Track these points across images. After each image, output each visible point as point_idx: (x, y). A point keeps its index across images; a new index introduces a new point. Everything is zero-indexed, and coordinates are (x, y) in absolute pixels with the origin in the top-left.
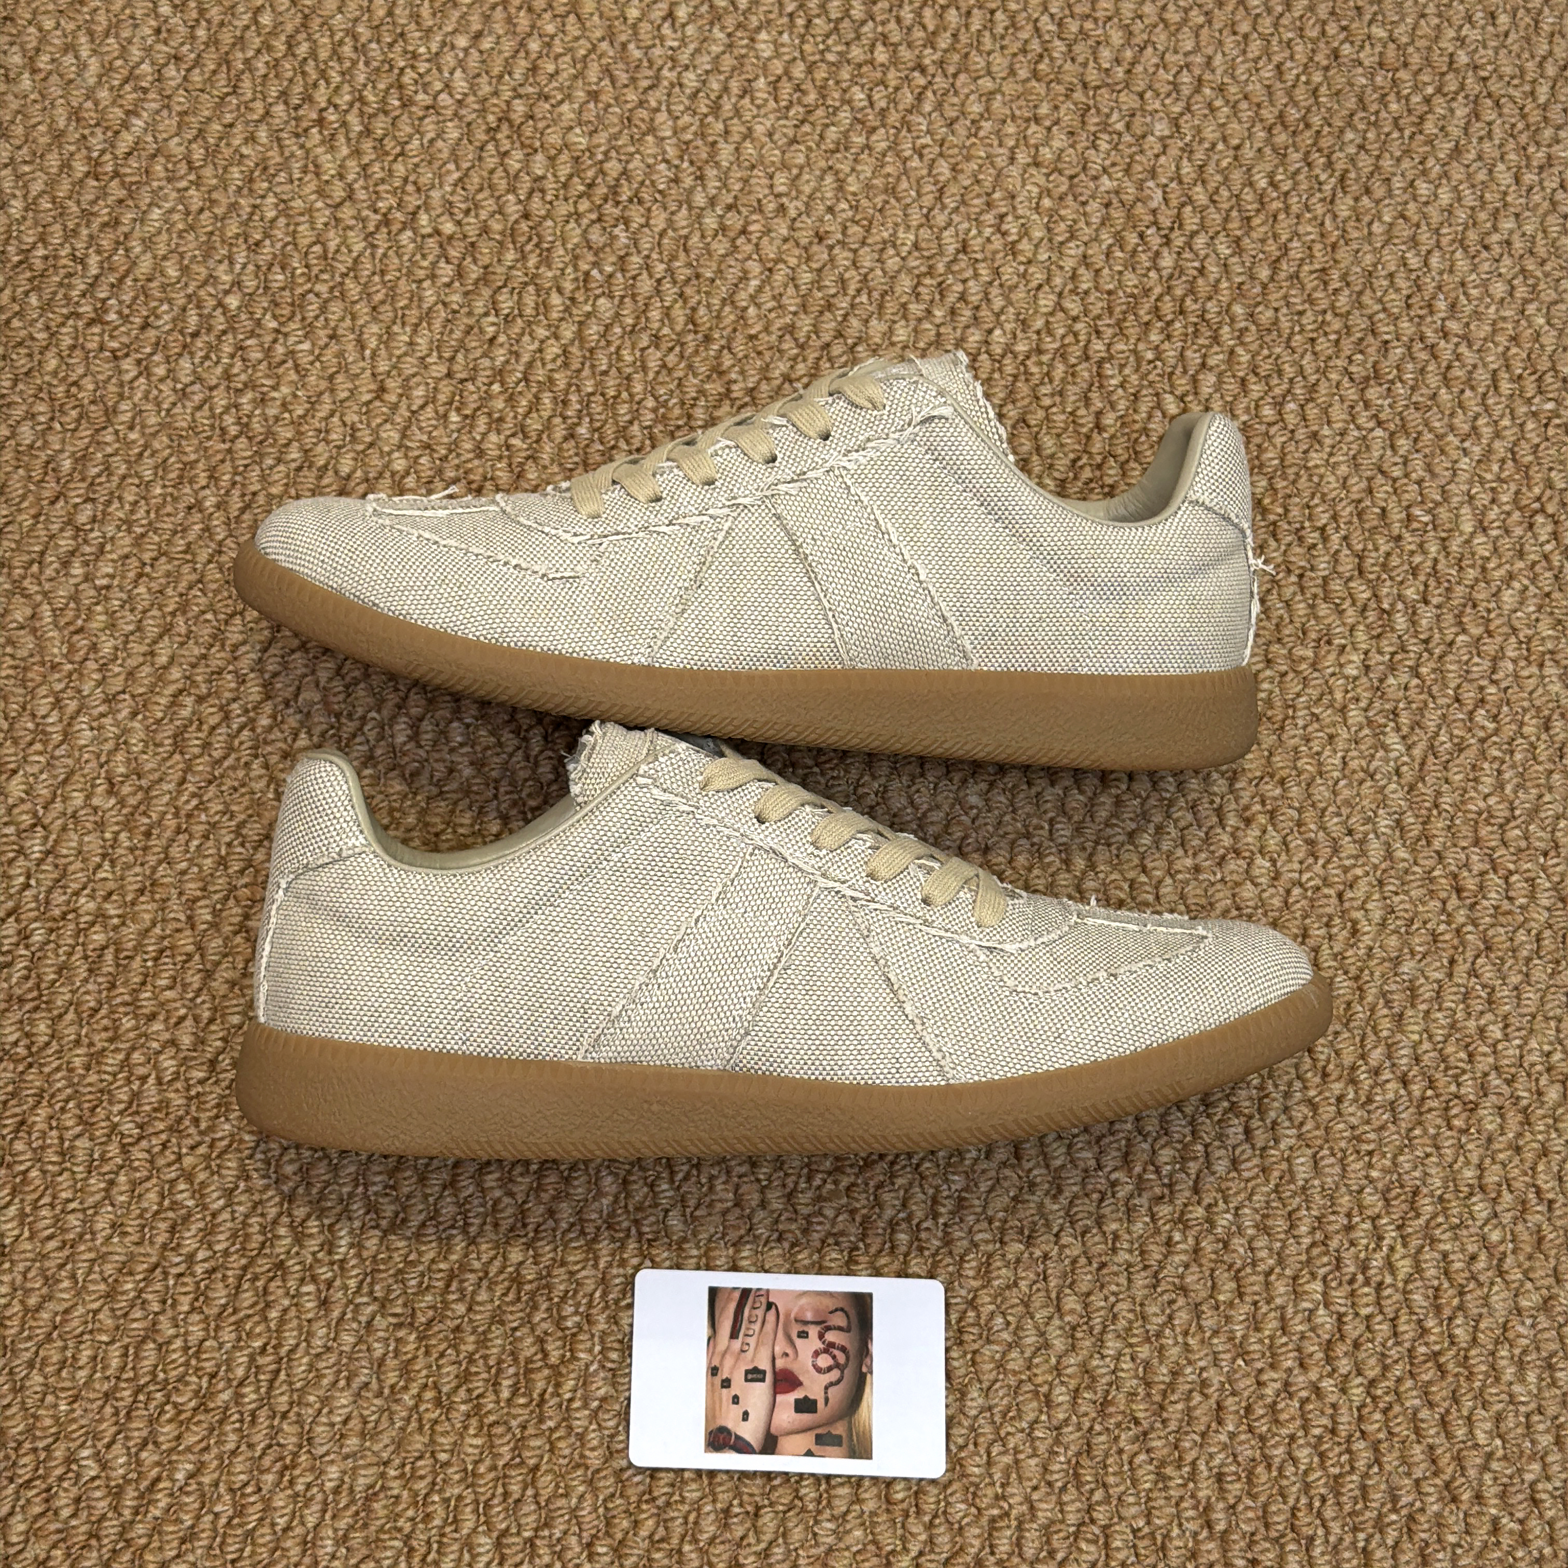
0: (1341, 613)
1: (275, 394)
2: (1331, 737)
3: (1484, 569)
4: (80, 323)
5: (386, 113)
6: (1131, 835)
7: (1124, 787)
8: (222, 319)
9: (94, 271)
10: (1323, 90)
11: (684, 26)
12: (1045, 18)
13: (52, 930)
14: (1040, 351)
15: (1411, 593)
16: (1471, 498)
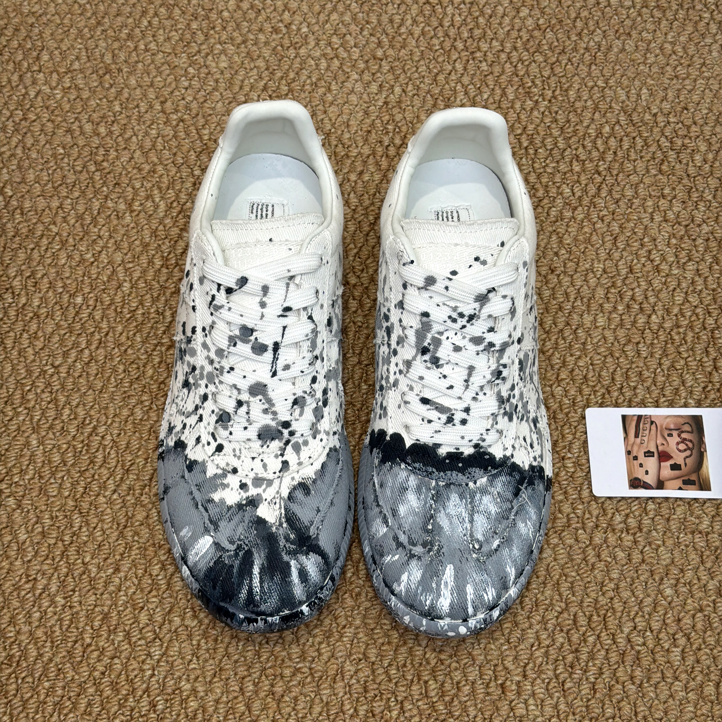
12: (663, 139)
13: (167, 700)
14: (678, 327)
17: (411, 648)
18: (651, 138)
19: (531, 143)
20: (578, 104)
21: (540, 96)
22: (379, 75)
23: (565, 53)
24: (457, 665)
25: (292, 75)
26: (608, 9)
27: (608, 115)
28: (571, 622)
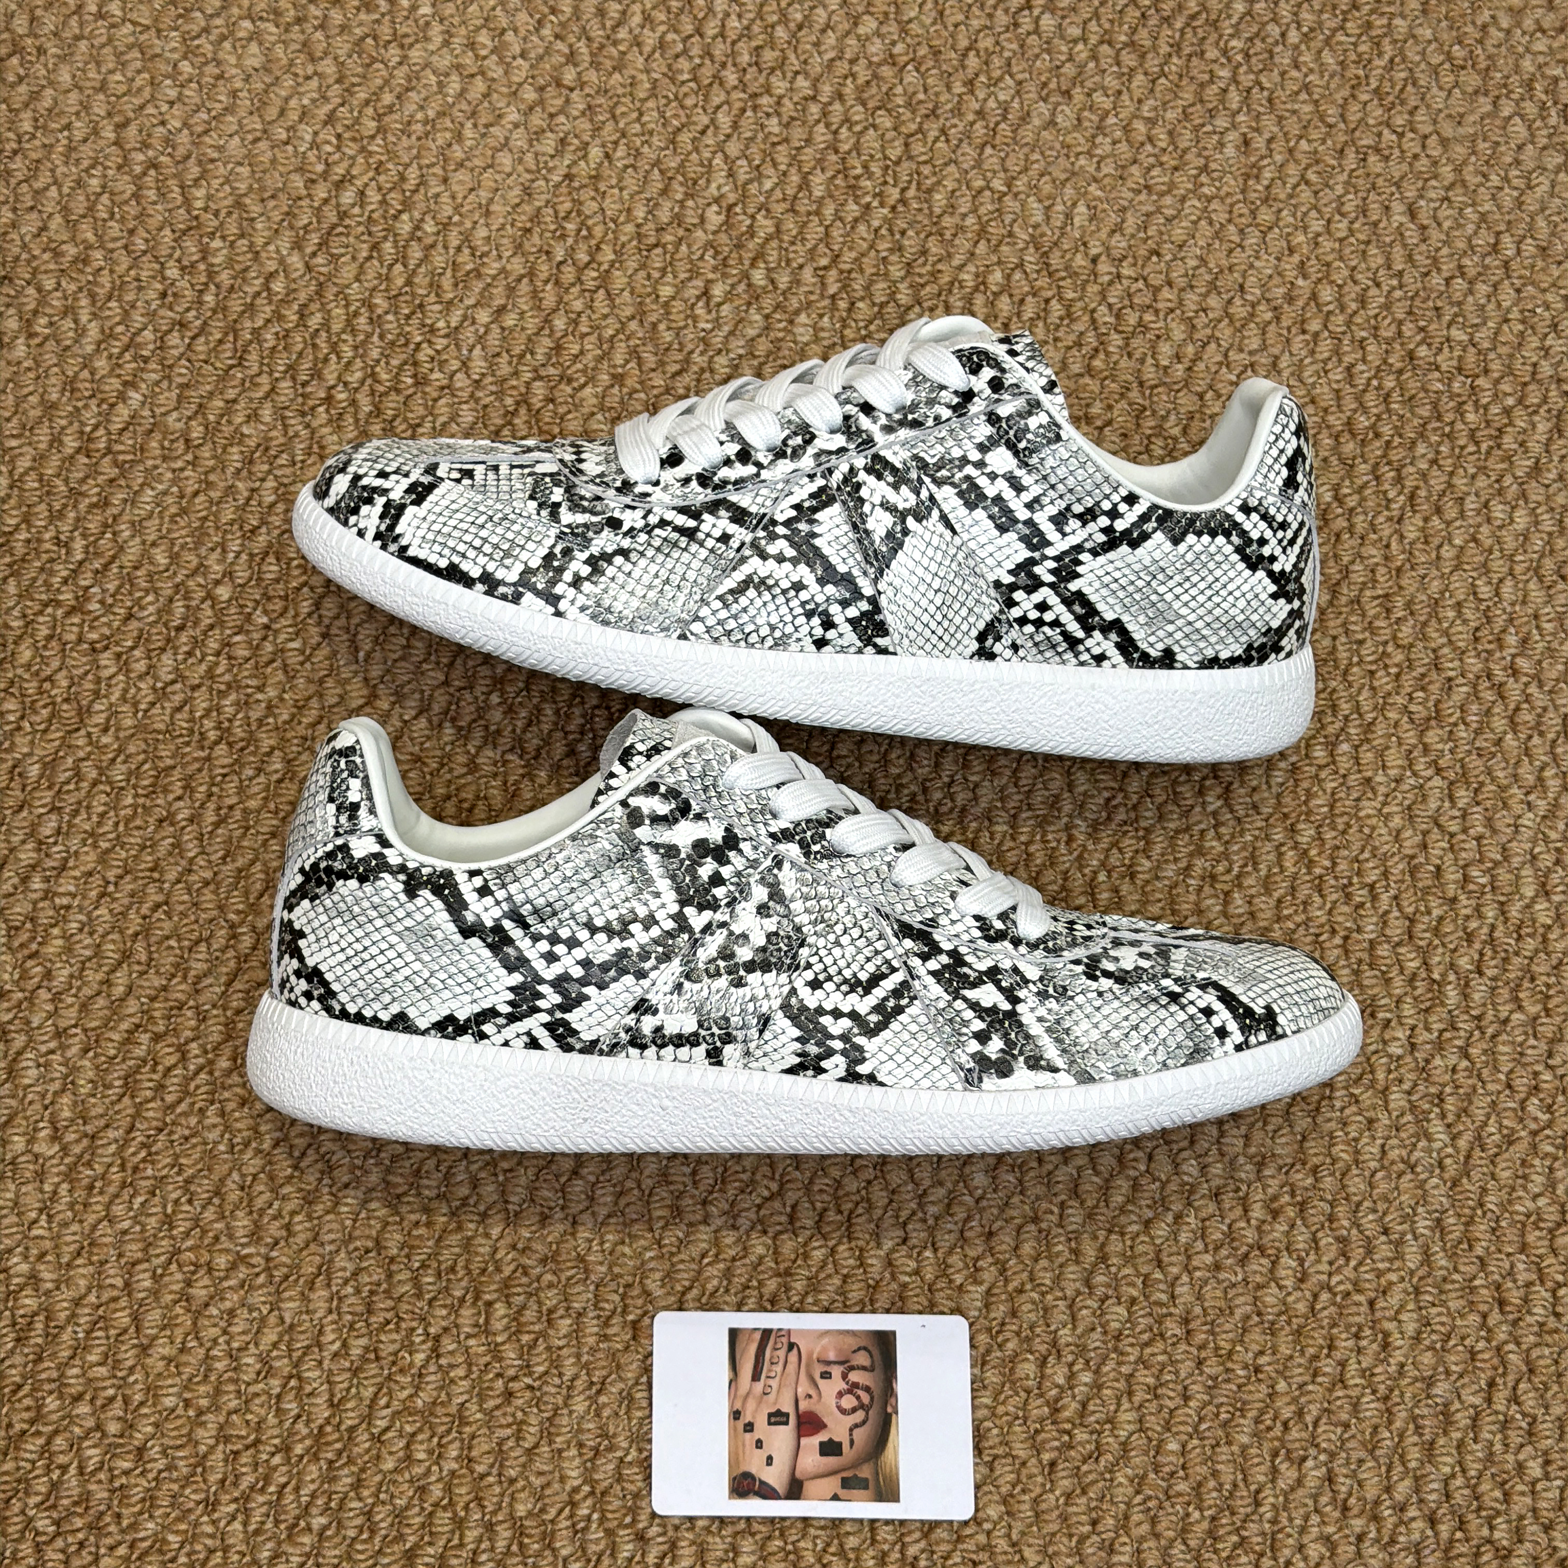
0: (1388, 981)
1: (260, 696)
2: (1371, 1121)
3: (1545, 940)
4: (60, 612)
5: (398, 391)
6: (1147, 1223)
7: (1143, 1168)
8: (209, 613)
9: (79, 557)
10: (1395, 396)
11: (719, 305)
12: (1103, 309)
15: (1464, 963)
16: (1534, 857)
17: (469, 1239)
18: (1080, 304)
19: (844, 287)
20: (948, 221)
21: (875, 195)
22: (562, 119)
23: (937, 117)
24: (554, 1279)
25: (388, 98)
26: (1033, 40)
27: (1004, 248)
28: (783, 1219)
